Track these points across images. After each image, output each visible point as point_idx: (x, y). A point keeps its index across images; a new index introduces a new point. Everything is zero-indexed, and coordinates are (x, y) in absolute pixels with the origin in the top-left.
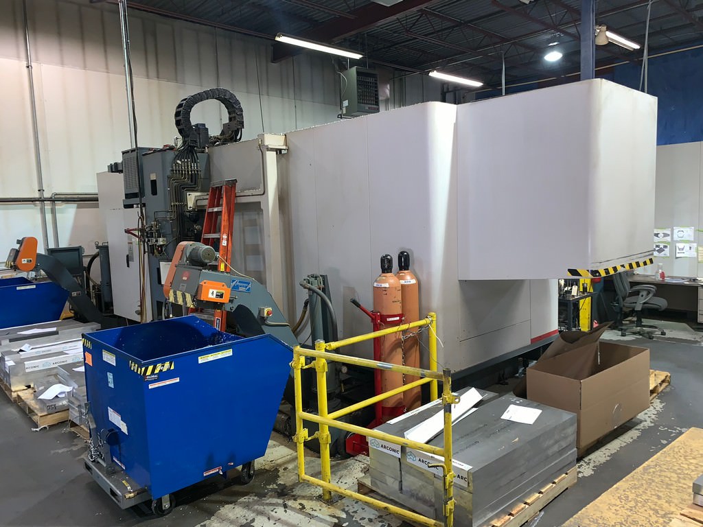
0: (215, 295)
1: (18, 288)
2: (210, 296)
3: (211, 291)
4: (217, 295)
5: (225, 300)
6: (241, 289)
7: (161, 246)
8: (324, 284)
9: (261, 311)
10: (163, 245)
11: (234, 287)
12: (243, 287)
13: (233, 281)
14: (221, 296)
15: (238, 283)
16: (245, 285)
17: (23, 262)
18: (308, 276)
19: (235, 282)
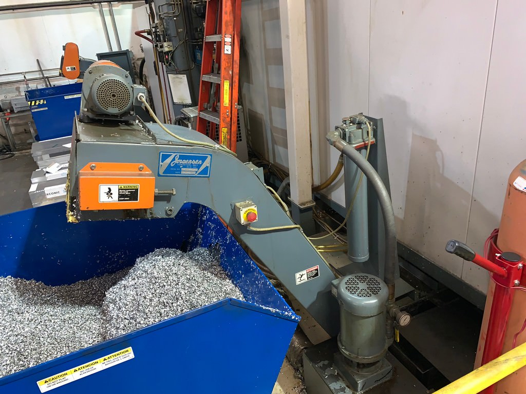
0: (115, 196)
1: (66, 98)
2: (103, 198)
3: (104, 189)
4: (121, 196)
5: (144, 201)
6: (185, 171)
7: (167, 53)
8: (375, 135)
9: (235, 211)
10: (170, 51)
11: (169, 170)
12: (192, 166)
13: (165, 157)
14: (133, 195)
15: (177, 161)
16: (195, 162)
17: (68, 70)
18: (345, 122)
19: (168, 160)
